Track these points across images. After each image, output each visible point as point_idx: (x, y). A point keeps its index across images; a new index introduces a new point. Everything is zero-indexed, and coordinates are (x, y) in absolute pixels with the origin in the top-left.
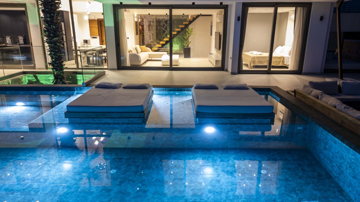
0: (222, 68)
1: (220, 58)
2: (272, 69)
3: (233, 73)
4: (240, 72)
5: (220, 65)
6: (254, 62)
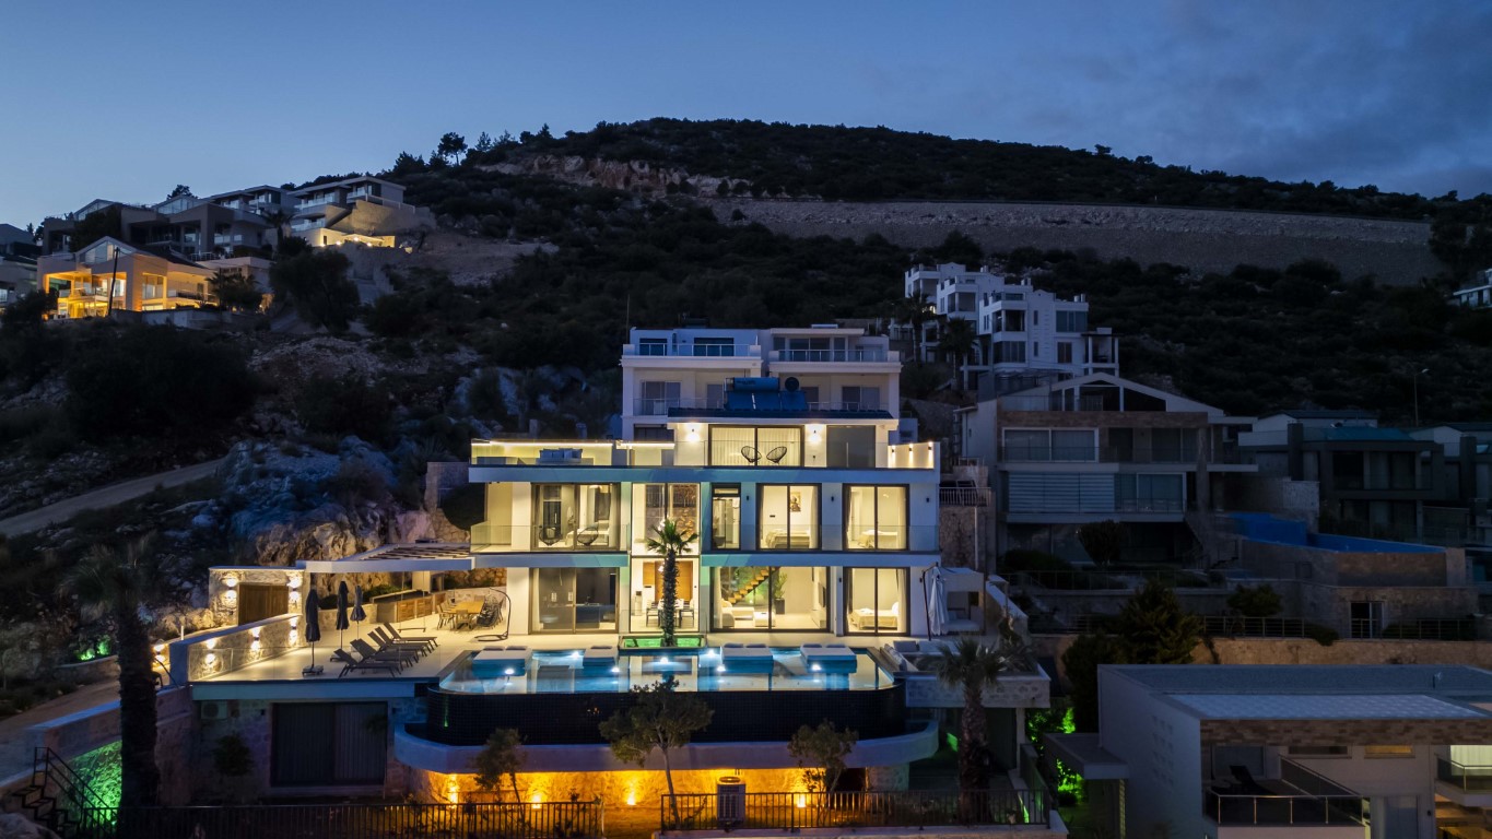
0: (828, 630)
1: (825, 618)
2: (879, 631)
3: (838, 636)
4: (846, 633)
5: (825, 626)
6: (863, 623)
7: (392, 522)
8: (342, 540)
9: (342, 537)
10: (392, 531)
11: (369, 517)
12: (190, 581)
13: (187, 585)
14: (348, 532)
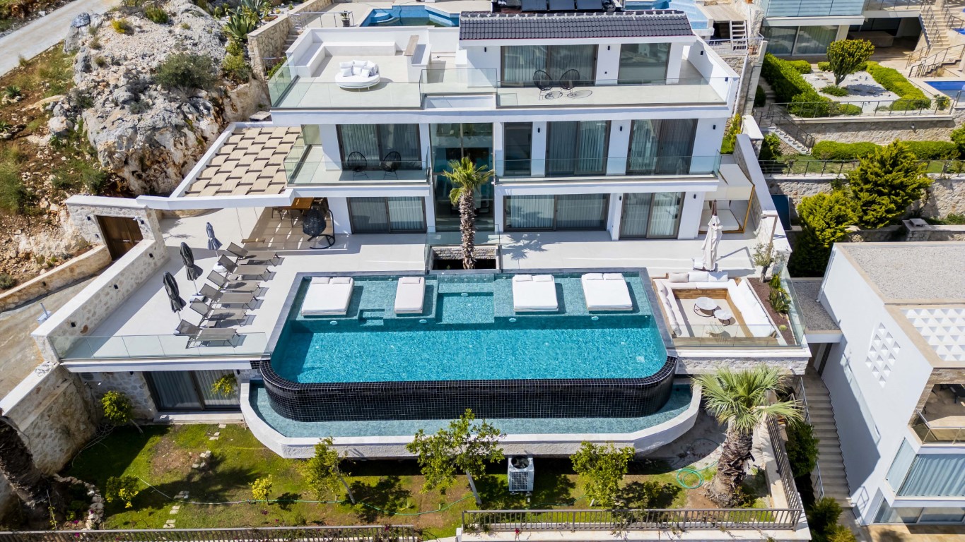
0: (604, 228)
3: (614, 241)
4: (621, 238)
7: (226, 101)
8: (183, 138)
9: (181, 136)
10: (228, 110)
11: (202, 108)
12: (56, 202)
13: (54, 208)
14: (185, 130)
